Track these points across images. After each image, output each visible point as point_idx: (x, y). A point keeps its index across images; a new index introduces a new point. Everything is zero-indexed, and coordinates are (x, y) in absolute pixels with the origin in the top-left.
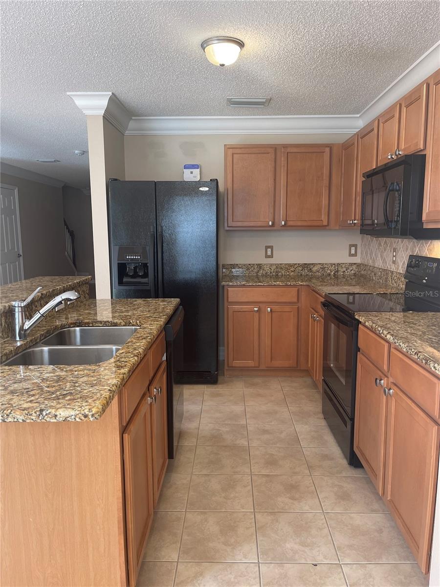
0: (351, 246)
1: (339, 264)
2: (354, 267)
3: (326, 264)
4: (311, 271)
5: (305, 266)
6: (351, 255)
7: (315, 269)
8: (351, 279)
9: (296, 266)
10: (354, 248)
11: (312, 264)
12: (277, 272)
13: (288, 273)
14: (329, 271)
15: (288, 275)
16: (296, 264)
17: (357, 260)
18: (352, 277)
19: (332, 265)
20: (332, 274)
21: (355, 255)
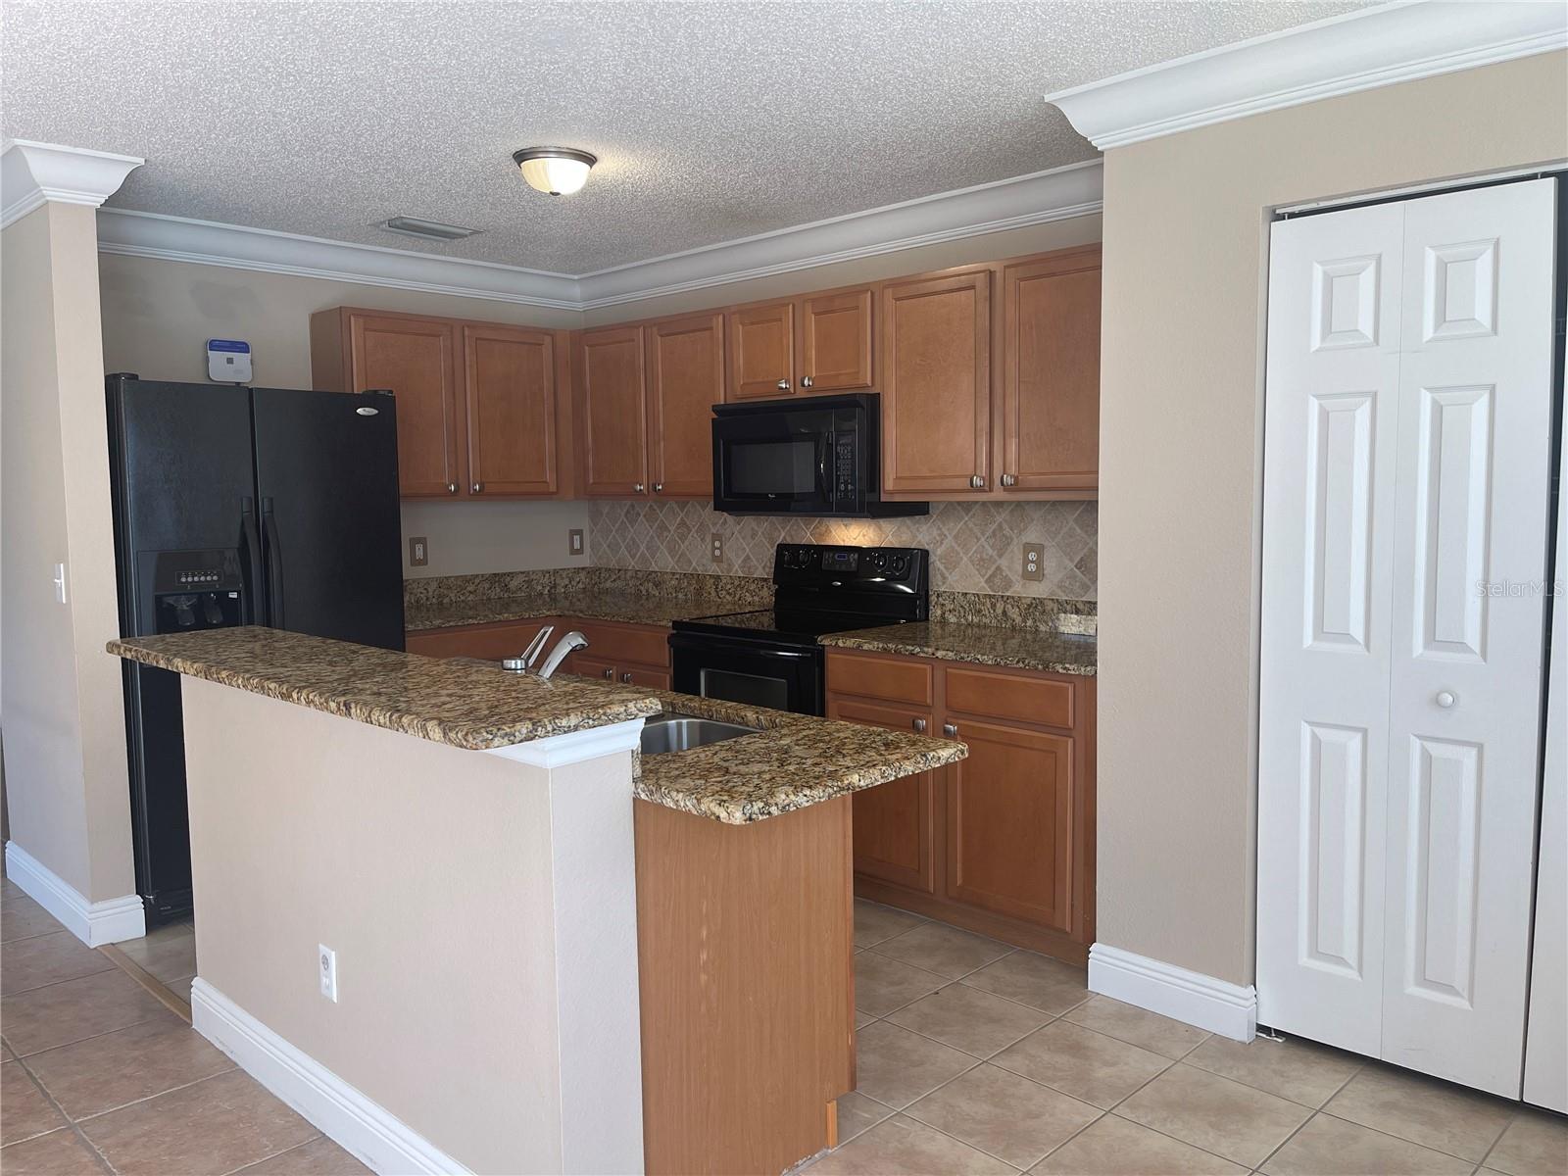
0: (573, 533)
1: (556, 572)
2: (583, 575)
3: (534, 572)
4: (508, 591)
5: (496, 579)
6: (574, 552)
7: (513, 584)
8: (579, 600)
9: (477, 581)
10: (578, 537)
11: (509, 574)
12: (439, 596)
13: (462, 598)
14: (540, 588)
15: (463, 601)
16: (477, 576)
17: (585, 561)
18: (581, 596)
19: (544, 573)
20: (546, 592)
21: (580, 551)
